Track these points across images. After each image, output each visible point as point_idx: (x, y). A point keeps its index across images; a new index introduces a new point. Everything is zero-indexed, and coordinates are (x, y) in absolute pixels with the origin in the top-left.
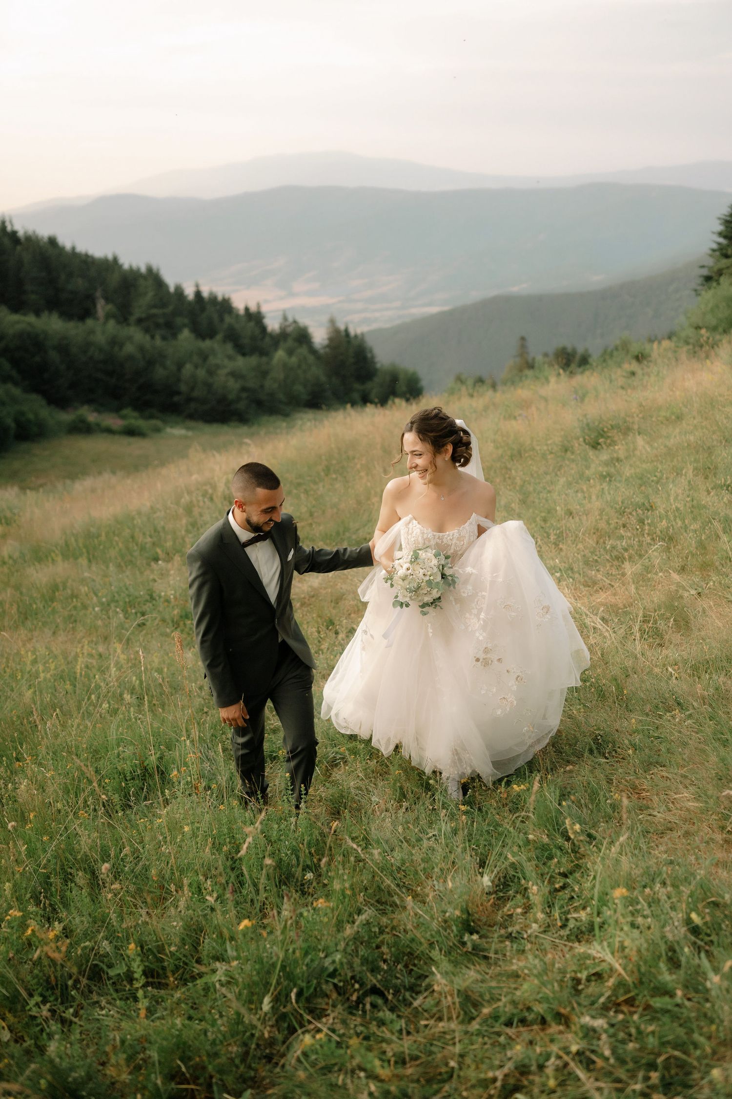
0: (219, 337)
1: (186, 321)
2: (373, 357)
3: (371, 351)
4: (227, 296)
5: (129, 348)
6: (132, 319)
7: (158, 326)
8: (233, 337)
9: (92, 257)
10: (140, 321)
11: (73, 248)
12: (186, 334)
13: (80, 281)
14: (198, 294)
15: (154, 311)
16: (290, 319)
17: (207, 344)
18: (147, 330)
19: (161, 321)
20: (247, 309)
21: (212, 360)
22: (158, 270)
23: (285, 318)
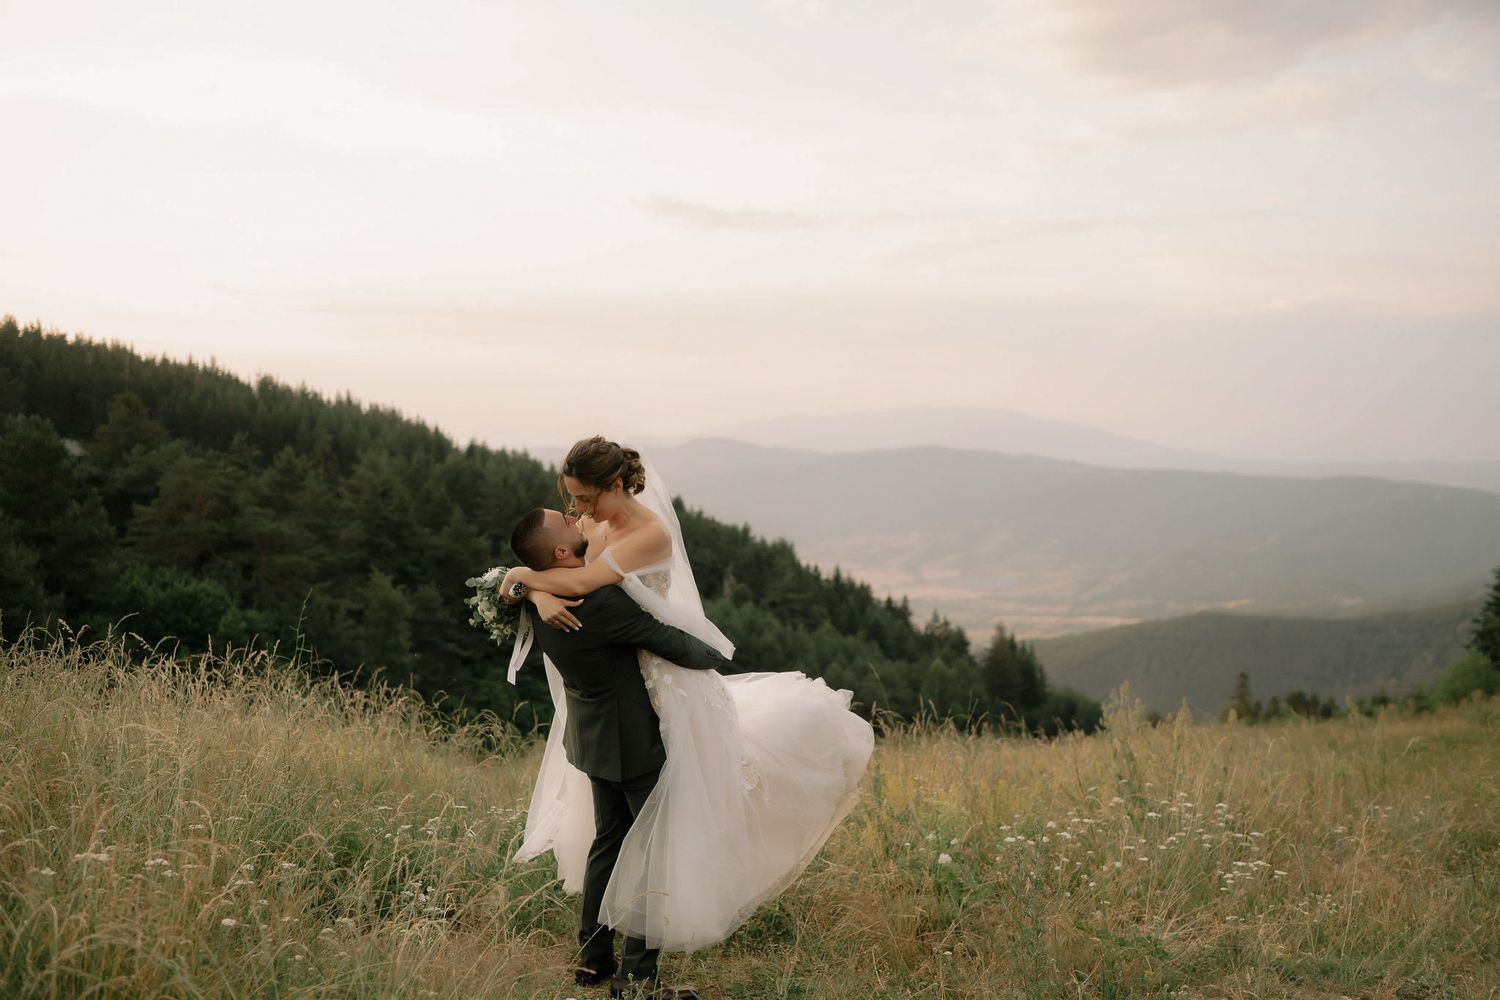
0: (861, 634)
1: (824, 610)
2: (1043, 678)
3: (1041, 670)
4: (866, 583)
5: (769, 637)
6: (765, 601)
7: (793, 612)
8: (876, 634)
9: (718, 525)
10: (773, 605)
11: (700, 514)
12: (827, 626)
13: (708, 551)
14: (838, 577)
15: (791, 596)
16: (942, 621)
17: (850, 640)
18: (780, 616)
19: (797, 607)
20: (889, 601)
21: (859, 661)
22: (792, 546)
23: (936, 618)
